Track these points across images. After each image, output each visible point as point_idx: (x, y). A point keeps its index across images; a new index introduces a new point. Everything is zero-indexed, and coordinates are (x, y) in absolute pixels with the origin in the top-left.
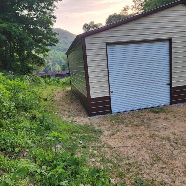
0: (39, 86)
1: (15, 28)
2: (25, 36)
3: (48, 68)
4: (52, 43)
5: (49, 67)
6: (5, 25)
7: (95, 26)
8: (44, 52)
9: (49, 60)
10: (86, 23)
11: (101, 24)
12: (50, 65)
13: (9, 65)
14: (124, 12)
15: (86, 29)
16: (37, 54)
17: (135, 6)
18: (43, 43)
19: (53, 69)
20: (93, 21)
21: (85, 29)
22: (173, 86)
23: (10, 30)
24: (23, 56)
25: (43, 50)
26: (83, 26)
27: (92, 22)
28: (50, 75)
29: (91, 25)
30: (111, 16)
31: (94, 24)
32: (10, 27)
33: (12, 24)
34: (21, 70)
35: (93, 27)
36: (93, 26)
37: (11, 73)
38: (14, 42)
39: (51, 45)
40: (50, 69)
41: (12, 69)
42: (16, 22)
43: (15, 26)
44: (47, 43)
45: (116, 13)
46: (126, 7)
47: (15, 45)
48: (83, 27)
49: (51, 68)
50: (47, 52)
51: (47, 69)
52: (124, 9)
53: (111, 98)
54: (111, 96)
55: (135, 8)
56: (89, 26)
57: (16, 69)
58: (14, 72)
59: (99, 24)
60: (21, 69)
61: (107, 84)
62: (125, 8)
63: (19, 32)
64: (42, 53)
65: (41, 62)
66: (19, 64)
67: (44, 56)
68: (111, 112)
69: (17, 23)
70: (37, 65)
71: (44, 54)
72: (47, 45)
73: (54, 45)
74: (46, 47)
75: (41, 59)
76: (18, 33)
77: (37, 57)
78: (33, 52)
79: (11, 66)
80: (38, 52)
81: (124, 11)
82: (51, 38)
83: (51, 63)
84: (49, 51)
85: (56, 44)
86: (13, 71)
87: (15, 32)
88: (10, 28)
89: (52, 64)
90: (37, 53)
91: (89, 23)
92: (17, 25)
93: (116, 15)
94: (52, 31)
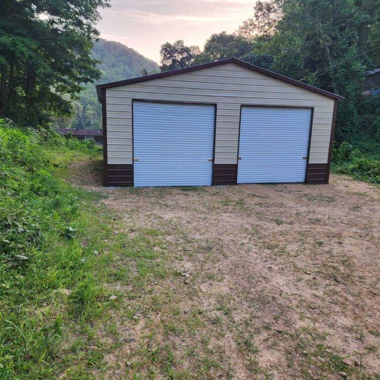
0: (54, 149)
1: (23, 47)
2: (39, 62)
3: (85, 121)
4: (89, 77)
5: (87, 120)
6: (6, 39)
7: (186, 50)
8: (73, 91)
9: (89, 106)
10: (167, 42)
11: (197, 48)
12: (90, 115)
13: (6, 108)
14: (244, 30)
15: (168, 54)
16: (58, 94)
17: (257, 26)
18: (73, 76)
19: (94, 125)
20: (182, 40)
21: (165, 53)
22: (215, 163)
23: (14, 49)
24: (32, 94)
25: (72, 87)
26: (162, 46)
27: (180, 41)
28: (84, 136)
29: (179, 47)
30: (216, 35)
31: (183, 46)
32: (15, 43)
33: (19, 39)
34: (26, 119)
35: (181, 53)
36: (182, 49)
37: (8, 121)
38: (18, 68)
39: (86, 80)
40: (89, 124)
41: (10, 115)
42: (24, 36)
43: (23, 42)
44: (79, 76)
45: (225, 32)
46: (249, 23)
47: (20, 73)
48: (161, 49)
49: (90, 122)
50: (78, 91)
51: (83, 123)
52: (244, 24)
53: (134, 167)
54: (134, 165)
55: (257, 29)
56: (174, 48)
57: (18, 116)
58: (14, 120)
59: (194, 47)
60: (26, 116)
61: (130, 149)
62: (245, 22)
63: (29, 54)
64: (69, 92)
65: (64, 109)
66: (24, 106)
67: (72, 98)
68: (132, 185)
69: (28, 39)
70: (58, 114)
71: (71, 95)
72: (79, 80)
73: (92, 82)
74: (76, 83)
75: (66, 103)
76: (27, 56)
77: (58, 99)
78: (53, 90)
79: (8, 108)
80: (62, 89)
81: (243, 28)
82: (87, 68)
83: (91, 112)
84: (81, 91)
85: (94, 80)
86: (11, 119)
87: (22, 53)
88: (15, 45)
89: (94, 114)
90: (60, 92)
91: (174, 43)
92: (27, 40)
93: (226, 35)
94: (88, 57)
